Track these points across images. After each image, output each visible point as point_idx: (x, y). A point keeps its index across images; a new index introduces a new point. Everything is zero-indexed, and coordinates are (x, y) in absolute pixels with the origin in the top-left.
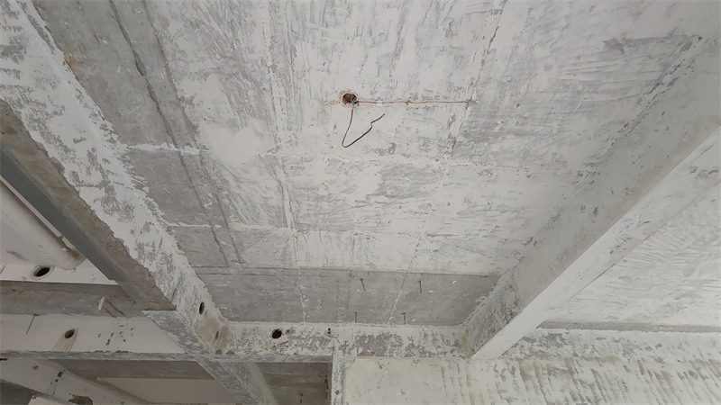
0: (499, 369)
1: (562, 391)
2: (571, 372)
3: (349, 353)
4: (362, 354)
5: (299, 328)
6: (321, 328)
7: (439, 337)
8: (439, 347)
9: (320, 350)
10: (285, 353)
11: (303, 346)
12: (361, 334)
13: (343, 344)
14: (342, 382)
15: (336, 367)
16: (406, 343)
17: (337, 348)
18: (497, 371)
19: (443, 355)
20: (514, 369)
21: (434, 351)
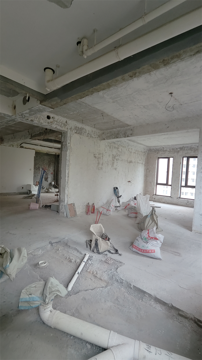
0: (106, 145)
1: (115, 152)
2: (118, 148)
3: (72, 131)
4: (76, 133)
5: (57, 117)
6: (64, 120)
7: (95, 133)
8: (95, 136)
9: (64, 128)
10: (53, 126)
11: (58, 125)
12: (76, 126)
13: (71, 128)
14: (70, 140)
15: (69, 135)
16: (87, 132)
17: (69, 129)
18: (105, 145)
19: (95, 138)
20: (109, 145)
21: (93, 136)
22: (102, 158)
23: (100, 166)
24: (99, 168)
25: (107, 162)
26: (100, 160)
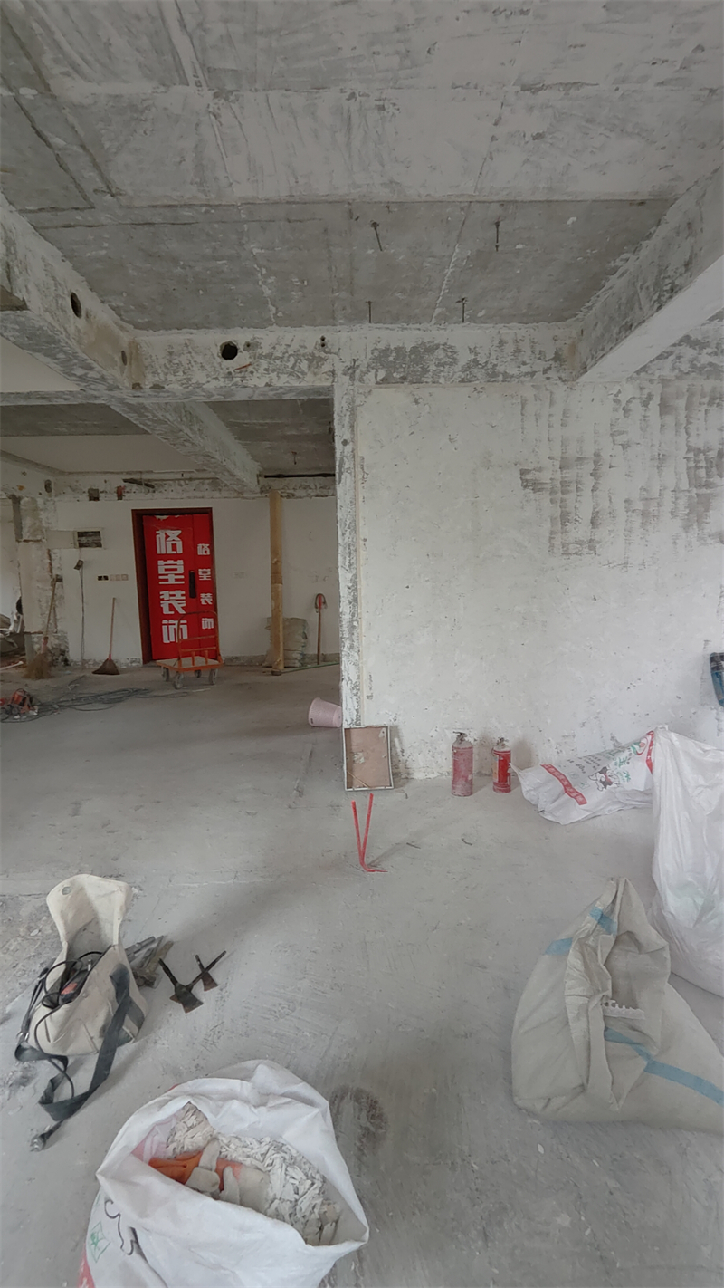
0: (624, 397)
3: (361, 380)
4: (385, 381)
5: (267, 338)
6: (307, 337)
7: (526, 346)
8: (524, 364)
9: (310, 377)
11: (279, 371)
12: (381, 346)
13: (349, 364)
14: (352, 426)
15: (339, 405)
16: (464, 358)
17: (339, 373)
18: (618, 401)
19: (529, 378)
20: (650, 397)
21: (513, 371)
22: (589, 482)
23: (580, 531)
24: (563, 545)
25: (639, 506)
26: (571, 498)
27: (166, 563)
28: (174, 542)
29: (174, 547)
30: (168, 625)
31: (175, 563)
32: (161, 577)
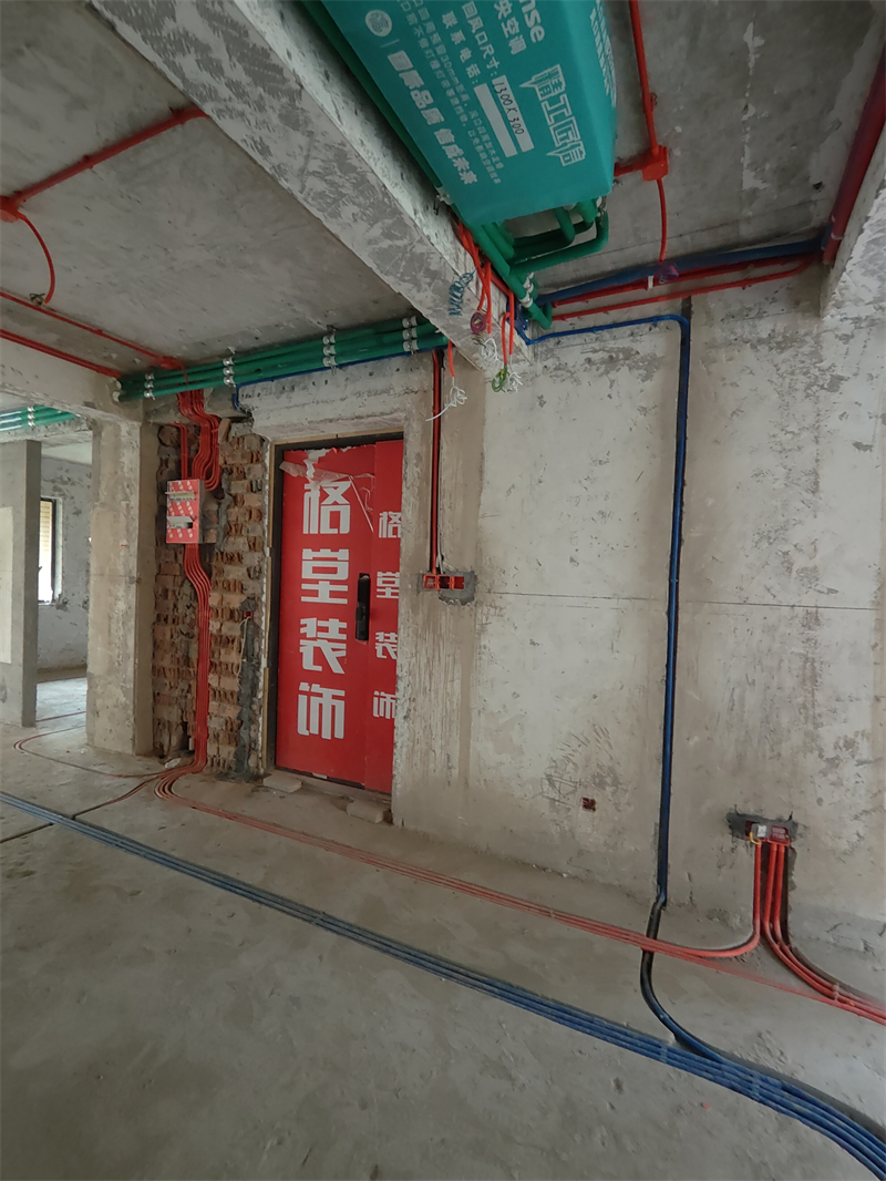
27: (317, 554)
28: (335, 508)
29: (335, 519)
30: (309, 694)
31: (333, 555)
32: (305, 586)
